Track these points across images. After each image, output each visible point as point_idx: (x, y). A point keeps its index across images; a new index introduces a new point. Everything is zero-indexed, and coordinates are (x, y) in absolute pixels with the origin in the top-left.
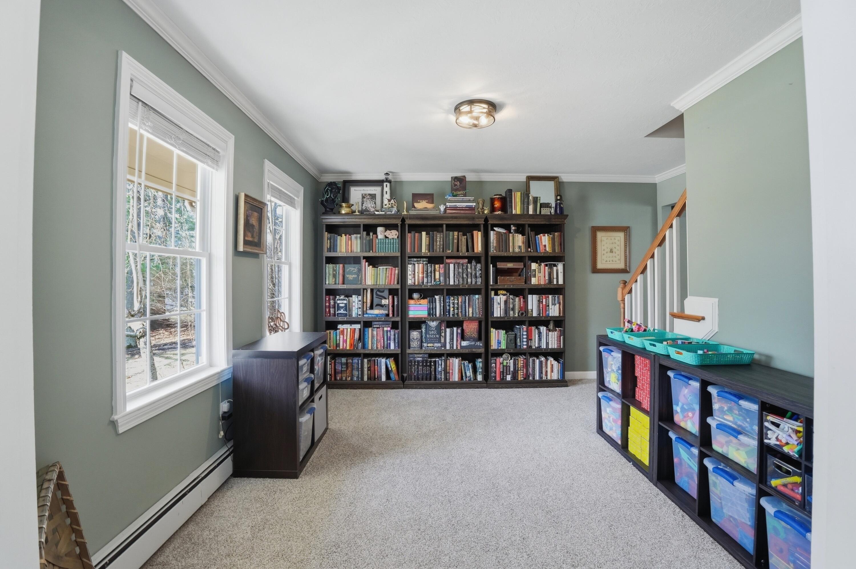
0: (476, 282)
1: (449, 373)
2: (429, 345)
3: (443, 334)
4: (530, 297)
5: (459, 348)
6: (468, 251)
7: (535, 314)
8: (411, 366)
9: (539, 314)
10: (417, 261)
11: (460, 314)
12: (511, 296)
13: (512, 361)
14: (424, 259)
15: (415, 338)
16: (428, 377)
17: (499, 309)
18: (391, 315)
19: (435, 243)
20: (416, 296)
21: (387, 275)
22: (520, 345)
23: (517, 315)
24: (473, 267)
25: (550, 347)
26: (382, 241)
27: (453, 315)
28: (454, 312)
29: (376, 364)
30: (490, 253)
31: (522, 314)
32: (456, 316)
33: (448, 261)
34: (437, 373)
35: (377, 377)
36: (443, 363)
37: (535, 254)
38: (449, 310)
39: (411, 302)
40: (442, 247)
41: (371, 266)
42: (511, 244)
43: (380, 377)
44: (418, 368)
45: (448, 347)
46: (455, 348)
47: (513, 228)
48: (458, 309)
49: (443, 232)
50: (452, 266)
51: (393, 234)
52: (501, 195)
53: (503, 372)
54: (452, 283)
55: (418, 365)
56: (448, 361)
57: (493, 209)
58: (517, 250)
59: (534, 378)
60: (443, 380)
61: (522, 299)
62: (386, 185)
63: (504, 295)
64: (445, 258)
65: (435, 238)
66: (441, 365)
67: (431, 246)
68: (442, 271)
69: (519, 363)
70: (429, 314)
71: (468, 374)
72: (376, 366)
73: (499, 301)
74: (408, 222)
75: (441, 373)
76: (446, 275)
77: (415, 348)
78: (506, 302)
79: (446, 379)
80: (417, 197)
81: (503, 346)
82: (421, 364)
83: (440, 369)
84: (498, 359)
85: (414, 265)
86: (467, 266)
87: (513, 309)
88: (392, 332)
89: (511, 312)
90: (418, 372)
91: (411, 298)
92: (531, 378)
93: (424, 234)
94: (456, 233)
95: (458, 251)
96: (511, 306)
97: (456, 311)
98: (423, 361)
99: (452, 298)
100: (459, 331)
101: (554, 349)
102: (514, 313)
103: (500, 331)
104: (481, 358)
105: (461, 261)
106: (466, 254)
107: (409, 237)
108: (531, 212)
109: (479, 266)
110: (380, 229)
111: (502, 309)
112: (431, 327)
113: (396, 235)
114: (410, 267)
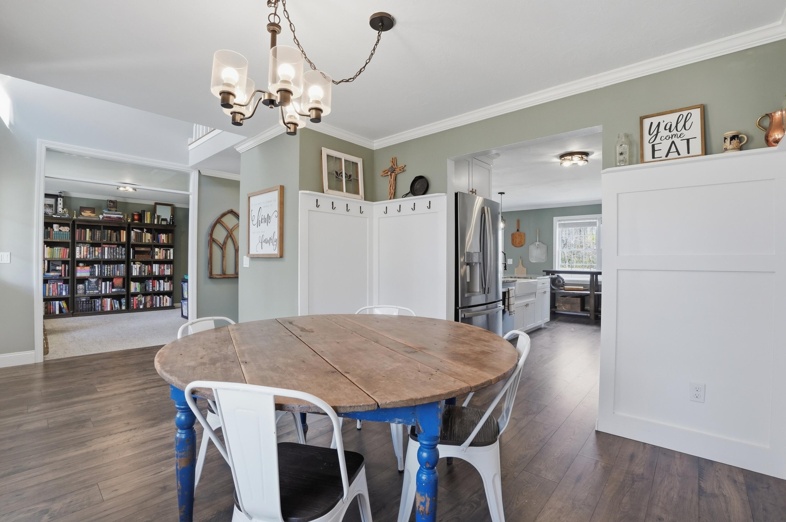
0: (122, 257)
1: (104, 306)
2: (90, 292)
3: (100, 286)
4: (154, 265)
5: (110, 292)
6: (117, 240)
7: (157, 274)
8: (78, 304)
9: (159, 273)
10: (83, 245)
11: (111, 274)
12: (143, 265)
13: (143, 298)
14: (88, 244)
15: (81, 288)
16: (90, 309)
17: (136, 272)
18: (63, 276)
19: (95, 236)
20: (81, 265)
21: (61, 252)
22: (148, 290)
23: (146, 274)
24: (120, 250)
25: (165, 290)
26: (57, 233)
27: (107, 275)
28: (107, 274)
29: (52, 304)
30: (131, 243)
31: (149, 274)
32: (109, 275)
33: (104, 246)
34: (96, 307)
35: (53, 312)
36: (100, 302)
37: (158, 244)
38: (104, 272)
39: (78, 268)
40: (100, 238)
41: (48, 247)
42: (144, 238)
44: (83, 305)
45: (103, 292)
46: (108, 292)
47: (145, 230)
48: (110, 271)
49: (101, 230)
50: (106, 249)
51: (66, 229)
52: (138, 212)
53: (138, 304)
54: (106, 257)
55: (83, 303)
56: (103, 300)
57: (133, 220)
58: (147, 241)
59: (156, 306)
60: (100, 310)
61: (150, 266)
62: (60, 199)
63: (139, 264)
64: (102, 244)
65: (95, 233)
66: (99, 302)
67: (92, 237)
68: (100, 251)
69: (148, 299)
70: (91, 275)
71: (116, 306)
72: (52, 306)
73: (136, 267)
74: (77, 223)
75: (99, 307)
76: (103, 253)
77: (81, 294)
78: (140, 268)
79: (102, 309)
80: (83, 209)
81: (138, 290)
82: (85, 302)
83: (98, 305)
84: (135, 298)
85: (81, 247)
86: (116, 249)
87: (144, 272)
88: (64, 285)
89: (143, 273)
90: (83, 307)
91: (78, 266)
92: (154, 306)
93: (88, 230)
94: (109, 231)
95: (111, 240)
96: (143, 270)
97: (109, 273)
98: (86, 301)
99: (106, 266)
100: (111, 283)
101: (168, 291)
102: (145, 273)
103: (136, 283)
104: (124, 297)
105: (113, 246)
106: (116, 242)
107: (77, 231)
108: (156, 223)
109: (124, 249)
110: (55, 226)
111: (137, 271)
112: (91, 282)
113: (68, 229)
114: (78, 249)
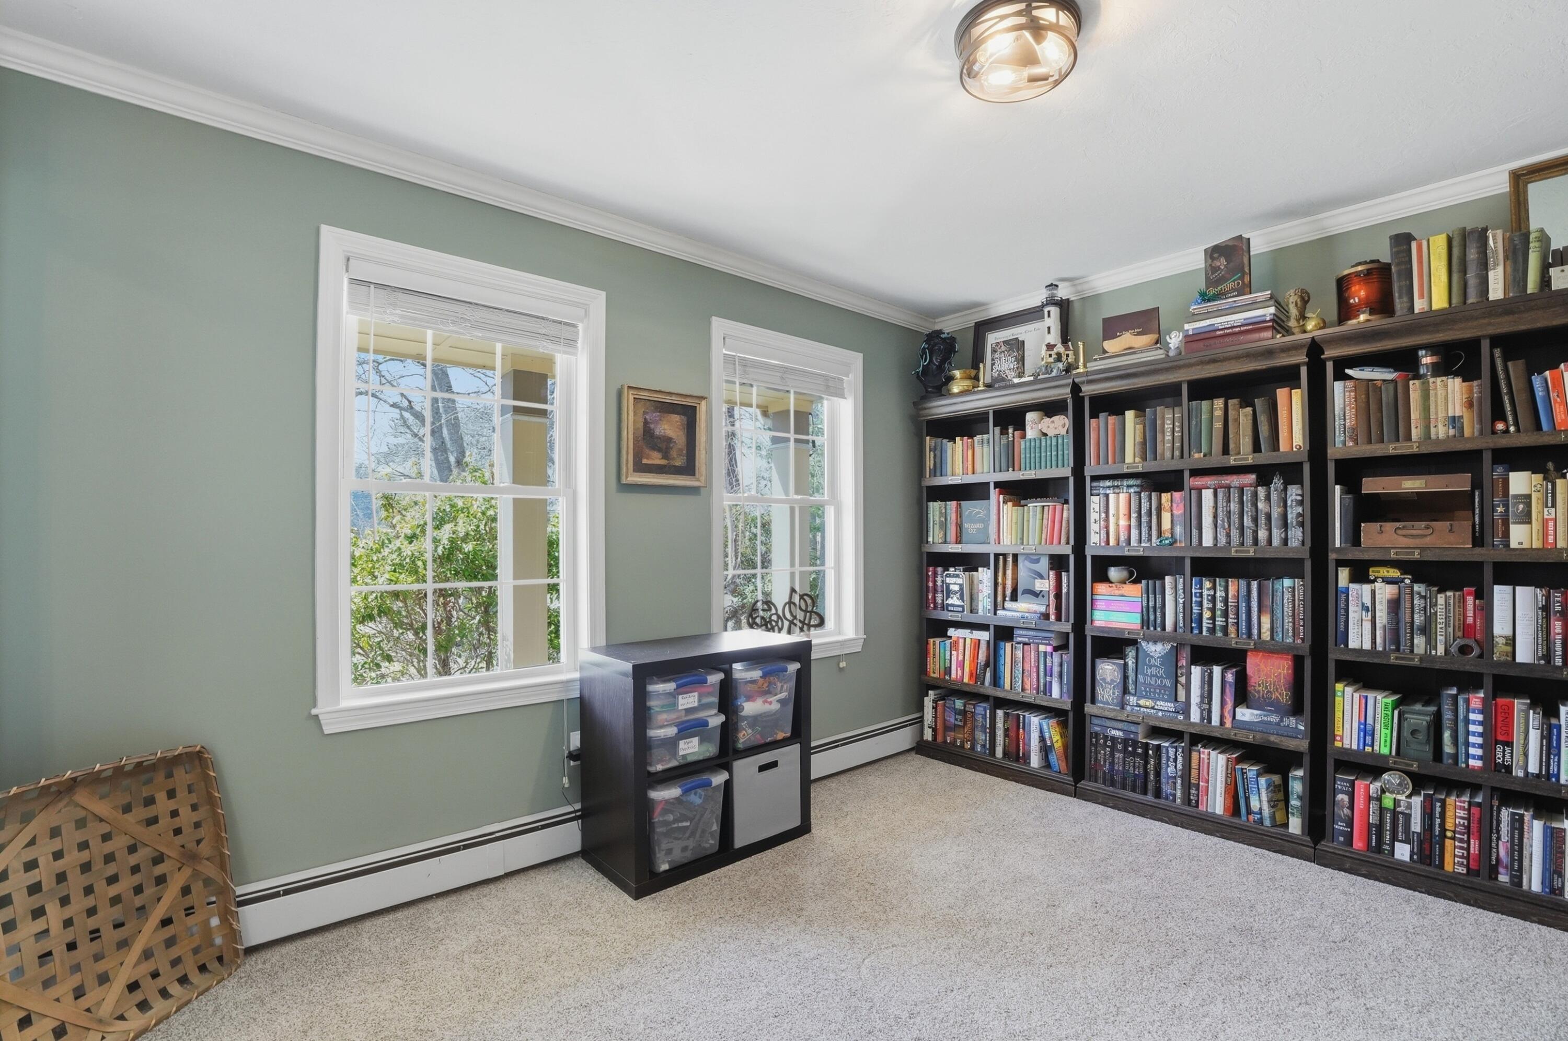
0: (1285, 541)
1: (1197, 787)
2: (1142, 702)
3: (1183, 680)
4: (1501, 593)
5: (1228, 724)
6: (1257, 448)
7: (1525, 654)
8: (1096, 745)
9: (1548, 656)
10: (1114, 487)
11: (1232, 629)
12: (1417, 587)
13: (1417, 801)
14: (1131, 482)
15: (1108, 680)
16: (1139, 783)
17: (1367, 626)
18: (1052, 618)
19: (1159, 436)
20: (1114, 573)
21: (1045, 521)
22: (1455, 757)
23: (1441, 650)
24: (1274, 496)
26: (1033, 444)
27: (1212, 630)
28: (1214, 623)
29: (1021, 725)
30: (1330, 452)
31: (1464, 650)
32: (1219, 634)
33: (1198, 482)
34: (1163, 780)
35: (1023, 754)
36: (1180, 759)
37: (1527, 439)
38: (1201, 615)
39: (1101, 588)
40: (1177, 444)
41: (1010, 504)
42: (1415, 415)
43: (1026, 758)
44: (1112, 755)
45: (1195, 716)
46: (1215, 721)
47: (1427, 360)
48: (1225, 614)
49: (1180, 404)
50: (1207, 495)
51: (1060, 425)
52: (1378, 261)
53: (1380, 827)
54: (1208, 541)
55: (1113, 748)
56: (1195, 755)
57: (1345, 312)
58: (1441, 431)
59: (1517, 879)
60: (1178, 801)
61: (1470, 600)
62: (1049, 312)
63: (1388, 581)
64: (1187, 474)
65: (1159, 422)
66: (1175, 760)
67: (1148, 446)
68: (1178, 512)
69: (1449, 813)
70: (1145, 623)
71: (1255, 804)
72: (1021, 730)
73: (1367, 601)
74: (1088, 390)
75: (1175, 783)
76: (1193, 519)
77: (1108, 703)
78: (1395, 605)
79: (1187, 801)
80: (1112, 327)
81: (1384, 745)
82: (1120, 747)
83: (1171, 770)
84: (1360, 785)
85: (1107, 496)
86: (1255, 495)
87: (1427, 630)
88: (1056, 656)
89: (1420, 642)
90: (1112, 764)
91: (1105, 579)
92: (1503, 878)
93: (1130, 416)
94: (1219, 403)
95: (1226, 451)
96: (1418, 619)
97: (1220, 621)
98: (1125, 741)
99: (1207, 584)
100: (1230, 677)
103: (1371, 695)
104: (1299, 766)
105: (1235, 481)
106: (1250, 460)
107: (1092, 427)
108: (1496, 292)
109: (1294, 492)
110: (1030, 417)
111: (1378, 625)
112: (1149, 655)
113: (1064, 426)
114: (1094, 504)
